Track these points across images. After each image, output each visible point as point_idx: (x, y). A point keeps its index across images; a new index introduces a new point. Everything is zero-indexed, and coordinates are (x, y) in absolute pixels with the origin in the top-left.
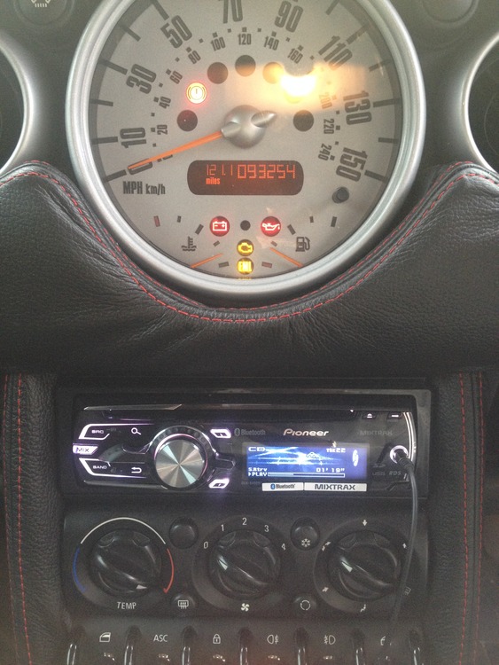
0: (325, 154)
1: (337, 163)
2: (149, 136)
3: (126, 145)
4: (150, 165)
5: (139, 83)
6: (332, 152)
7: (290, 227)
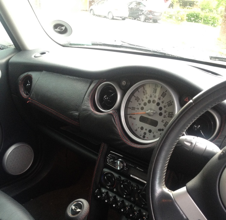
0: (163, 121)
1: (164, 123)
2: (136, 109)
3: (132, 110)
4: (134, 114)
5: (137, 100)
6: (164, 121)
7: (153, 132)
